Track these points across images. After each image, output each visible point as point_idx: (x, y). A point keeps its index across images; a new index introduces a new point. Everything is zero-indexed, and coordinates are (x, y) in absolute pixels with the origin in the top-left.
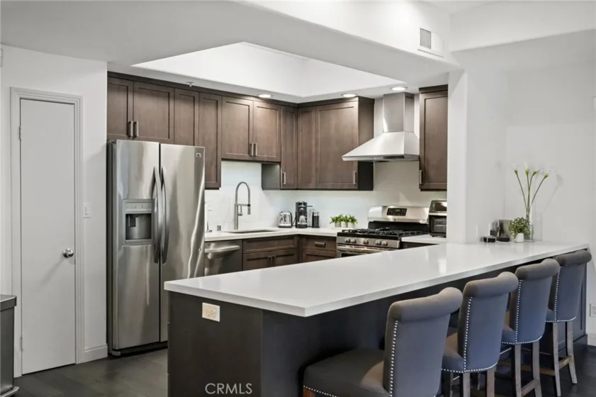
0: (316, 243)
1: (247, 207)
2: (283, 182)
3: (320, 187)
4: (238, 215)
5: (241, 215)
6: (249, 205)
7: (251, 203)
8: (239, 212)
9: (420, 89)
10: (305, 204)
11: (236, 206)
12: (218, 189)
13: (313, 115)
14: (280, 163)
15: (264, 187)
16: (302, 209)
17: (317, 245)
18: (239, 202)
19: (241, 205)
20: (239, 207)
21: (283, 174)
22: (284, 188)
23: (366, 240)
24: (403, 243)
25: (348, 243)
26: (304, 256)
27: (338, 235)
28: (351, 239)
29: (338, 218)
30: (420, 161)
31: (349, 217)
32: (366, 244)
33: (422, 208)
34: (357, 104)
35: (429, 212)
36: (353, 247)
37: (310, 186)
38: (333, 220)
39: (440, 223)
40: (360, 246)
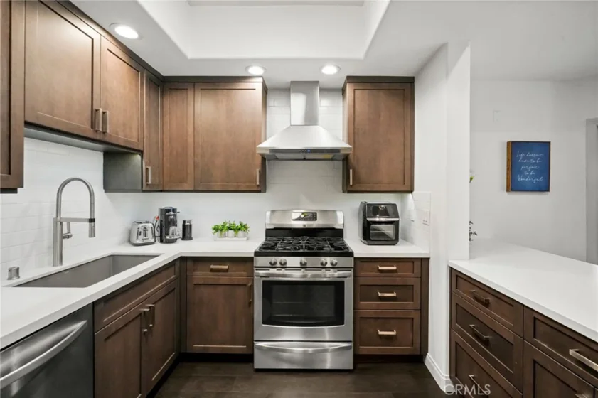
0: (212, 266)
1: (87, 224)
2: (147, 181)
3: (200, 189)
4: (63, 237)
5: (69, 237)
6: (92, 220)
7: (96, 217)
8: (65, 231)
9: (348, 78)
10: (174, 210)
11: (58, 223)
12: (14, 191)
13: (190, 94)
14: (141, 152)
15: (107, 187)
16: (172, 217)
17: (212, 270)
18: (63, 215)
19: (69, 221)
20: (65, 224)
21: (147, 169)
22: (148, 189)
23: (303, 259)
24: (356, 259)
25: (273, 265)
26: (190, 286)
27: (257, 254)
28: (279, 259)
29: (223, 226)
30: (346, 160)
31: (238, 224)
32: (303, 266)
33: (334, 211)
34: (259, 87)
35: (365, 218)
36: (283, 271)
37: (186, 187)
38: (216, 229)
39: (376, 230)
40: (293, 269)
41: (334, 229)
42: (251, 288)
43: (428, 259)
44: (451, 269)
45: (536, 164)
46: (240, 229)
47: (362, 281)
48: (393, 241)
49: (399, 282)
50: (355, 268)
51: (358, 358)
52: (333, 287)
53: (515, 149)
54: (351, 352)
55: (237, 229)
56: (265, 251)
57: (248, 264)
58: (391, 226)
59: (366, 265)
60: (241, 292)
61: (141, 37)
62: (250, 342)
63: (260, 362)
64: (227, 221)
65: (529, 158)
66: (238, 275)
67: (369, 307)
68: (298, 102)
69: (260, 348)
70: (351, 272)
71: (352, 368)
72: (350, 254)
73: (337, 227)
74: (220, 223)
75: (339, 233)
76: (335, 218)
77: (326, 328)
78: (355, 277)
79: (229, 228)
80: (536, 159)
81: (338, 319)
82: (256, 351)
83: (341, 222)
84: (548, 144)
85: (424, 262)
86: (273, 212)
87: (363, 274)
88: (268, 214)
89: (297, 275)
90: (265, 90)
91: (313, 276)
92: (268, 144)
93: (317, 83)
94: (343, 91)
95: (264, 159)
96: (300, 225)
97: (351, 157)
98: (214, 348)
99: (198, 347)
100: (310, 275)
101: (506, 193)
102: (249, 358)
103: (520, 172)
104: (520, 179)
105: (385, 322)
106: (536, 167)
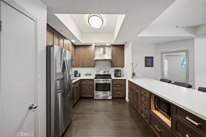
2: (74, 65)
9: (111, 45)
10: (78, 71)
14: (73, 60)
17: (86, 82)
21: (74, 63)
22: (74, 67)
23: (103, 79)
24: (112, 79)
25: (97, 81)
26: (82, 85)
27: (94, 78)
28: (98, 79)
29: (87, 74)
30: (111, 61)
31: (90, 74)
32: (103, 81)
33: (109, 71)
34: (94, 47)
35: (115, 72)
36: (99, 81)
37: (80, 66)
38: (85, 75)
39: (117, 74)
40: (101, 81)
41: (109, 75)
42: (94, 85)
43: (126, 79)
44: (128, 80)
45: (150, 61)
46: (90, 75)
47: (114, 83)
48: (120, 77)
49: (120, 84)
50: (112, 81)
51: (113, 97)
52: (108, 84)
53: (146, 58)
54: (112, 96)
55: (89, 75)
56: (96, 78)
57: (93, 81)
58: (120, 74)
59: (114, 81)
60: (91, 86)
61: (75, 41)
62: (93, 94)
63: (95, 98)
64: (88, 73)
65: (149, 60)
66: (91, 83)
67: (115, 88)
68: (102, 49)
69: (95, 95)
70: (111, 82)
71: (111, 99)
72: (112, 78)
73: (110, 74)
74: (86, 74)
75: (110, 75)
76: (110, 72)
77: (108, 92)
78: (112, 83)
79: (88, 75)
80: (150, 60)
81: (109, 90)
82: (94, 96)
83: (110, 73)
84: (153, 57)
85: (125, 80)
86: (96, 71)
87: (114, 82)
88: (96, 72)
89: (102, 82)
90: (95, 47)
91: (105, 82)
92: (96, 58)
93: (105, 45)
94: (111, 46)
95: (95, 61)
96: (102, 74)
97: (112, 61)
98: (87, 96)
99: (83, 96)
100: (104, 82)
101: (144, 67)
102: (93, 98)
103: (147, 63)
104: (147, 64)
105: (118, 91)
106: (150, 62)
